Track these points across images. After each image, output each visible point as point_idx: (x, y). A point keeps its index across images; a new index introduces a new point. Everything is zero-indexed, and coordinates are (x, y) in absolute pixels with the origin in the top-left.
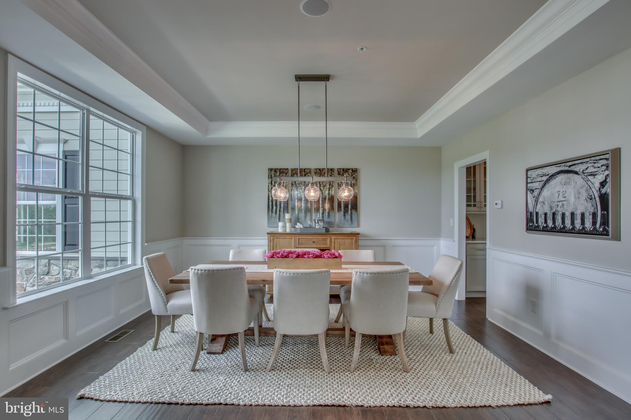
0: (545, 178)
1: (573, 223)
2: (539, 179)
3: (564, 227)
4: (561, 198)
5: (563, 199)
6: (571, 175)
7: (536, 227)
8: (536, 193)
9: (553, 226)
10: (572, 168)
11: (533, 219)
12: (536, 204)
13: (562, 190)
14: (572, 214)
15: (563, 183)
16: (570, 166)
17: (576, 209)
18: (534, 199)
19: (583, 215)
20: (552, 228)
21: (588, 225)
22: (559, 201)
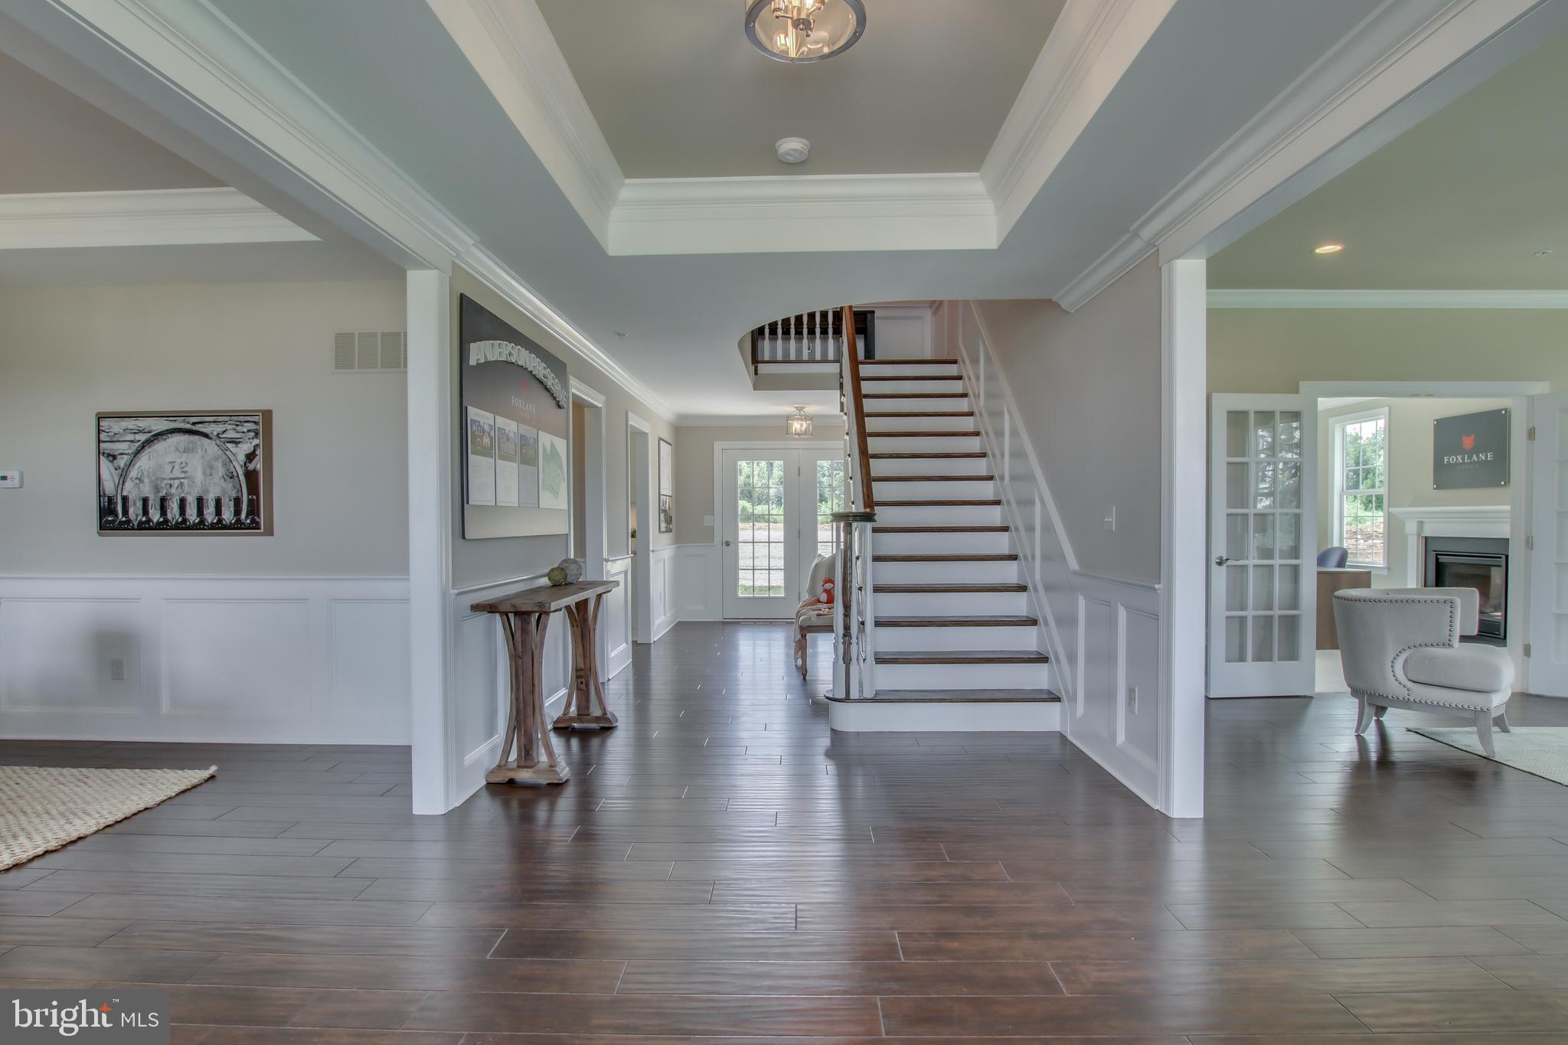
0: (143, 437)
1: (200, 512)
2: (130, 437)
3: (185, 521)
4: (177, 473)
5: (183, 475)
6: (196, 437)
7: (121, 523)
8: (122, 462)
9: (161, 520)
10: (198, 428)
11: (115, 508)
12: (121, 482)
13: (178, 461)
14: (200, 501)
15: (182, 450)
16: (194, 424)
17: (207, 491)
18: (116, 474)
19: (218, 502)
20: (158, 523)
21: (228, 515)
22: (174, 479)
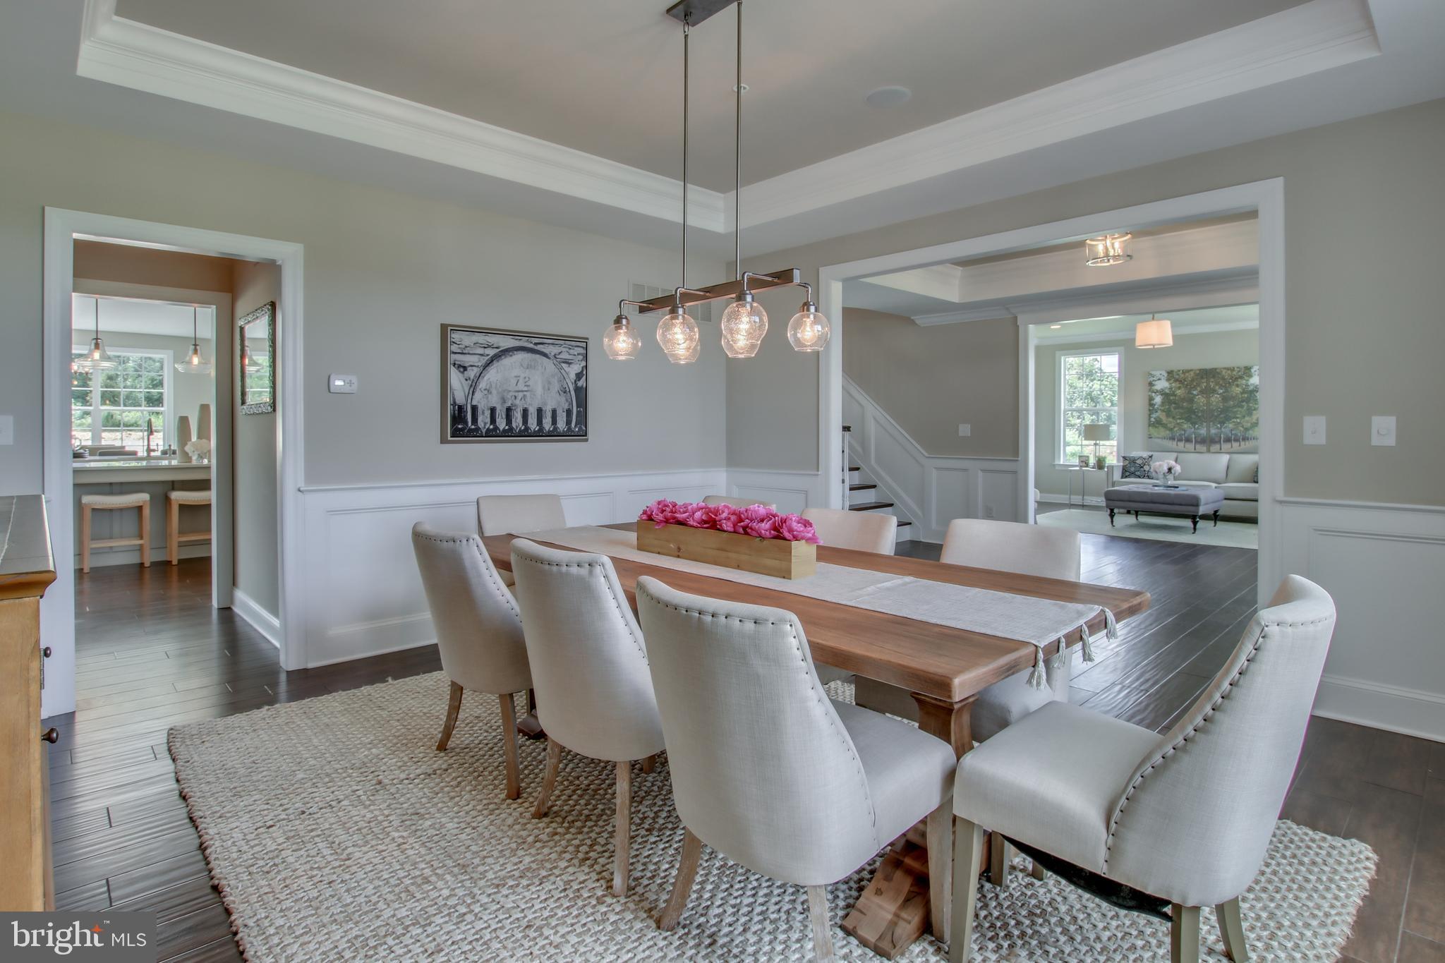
0: (491, 352)
1: (540, 422)
2: (480, 351)
3: (527, 428)
4: (521, 386)
5: (526, 389)
6: (538, 356)
7: (470, 430)
8: (472, 373)
9: (507, 428)
10: (539, 347)
11: (465, 416)
12: (471, 392)
13: (523, 375)
14: (540, 411)
15: (525, 366)
16: (536, 344)
17: (545, 404)
18: (466, 385)
19: (554, 412)
20: (504, 430)
21: (561, 425)
22: (519, 391)
